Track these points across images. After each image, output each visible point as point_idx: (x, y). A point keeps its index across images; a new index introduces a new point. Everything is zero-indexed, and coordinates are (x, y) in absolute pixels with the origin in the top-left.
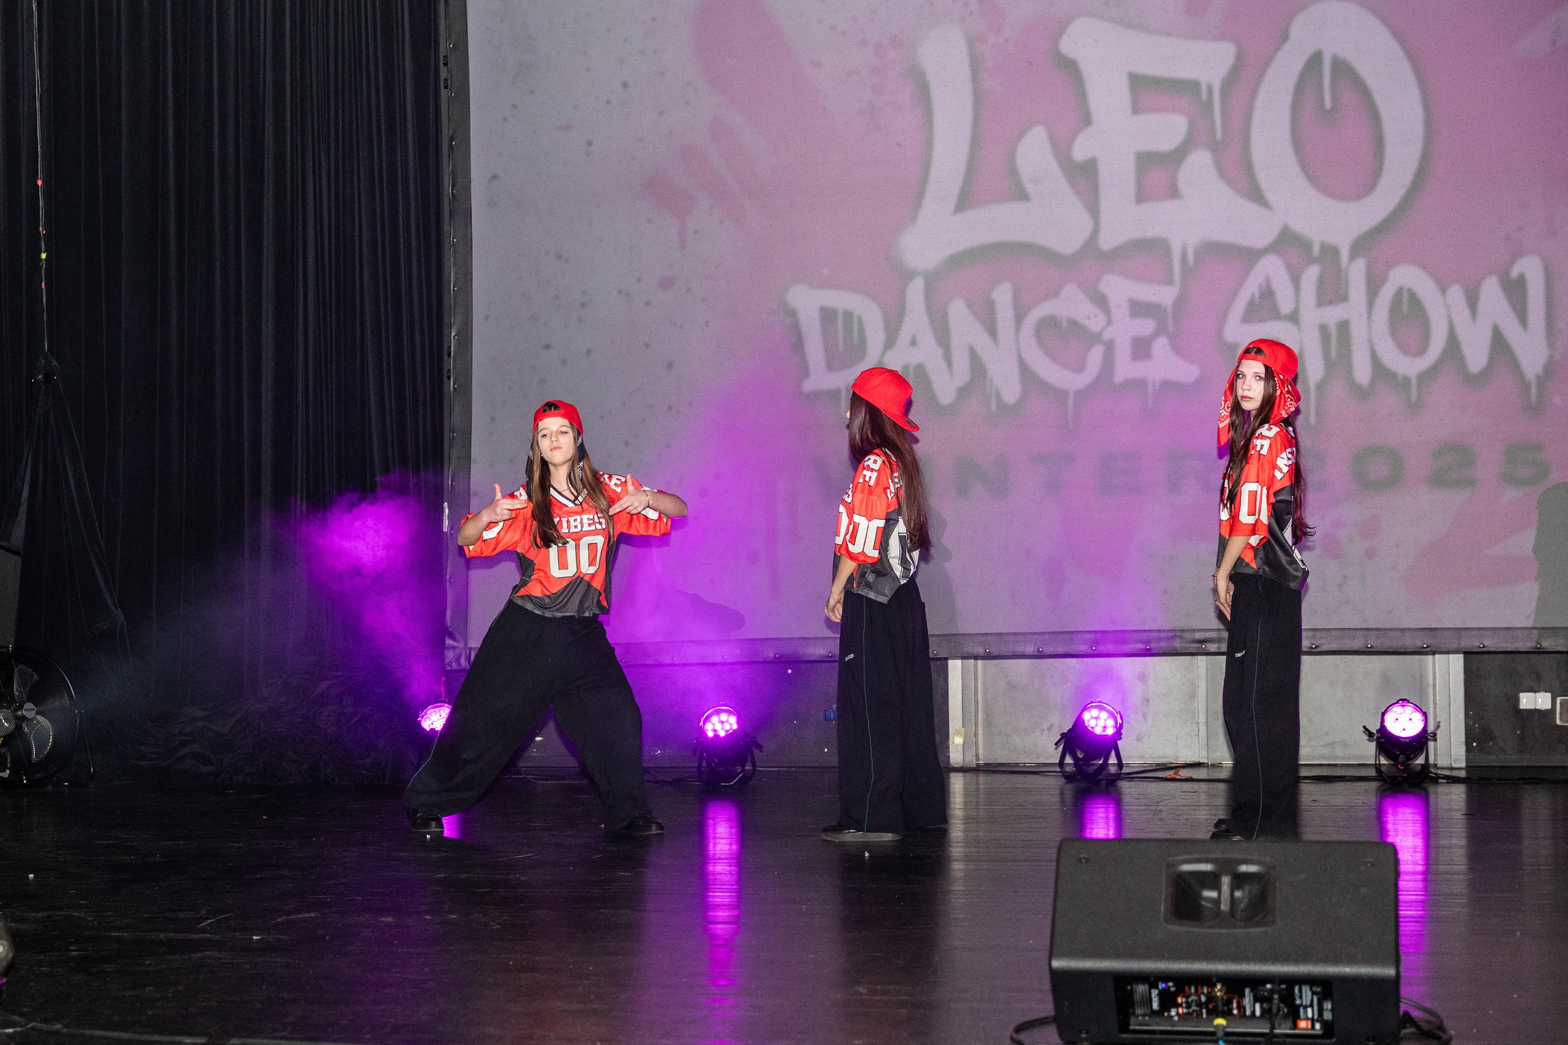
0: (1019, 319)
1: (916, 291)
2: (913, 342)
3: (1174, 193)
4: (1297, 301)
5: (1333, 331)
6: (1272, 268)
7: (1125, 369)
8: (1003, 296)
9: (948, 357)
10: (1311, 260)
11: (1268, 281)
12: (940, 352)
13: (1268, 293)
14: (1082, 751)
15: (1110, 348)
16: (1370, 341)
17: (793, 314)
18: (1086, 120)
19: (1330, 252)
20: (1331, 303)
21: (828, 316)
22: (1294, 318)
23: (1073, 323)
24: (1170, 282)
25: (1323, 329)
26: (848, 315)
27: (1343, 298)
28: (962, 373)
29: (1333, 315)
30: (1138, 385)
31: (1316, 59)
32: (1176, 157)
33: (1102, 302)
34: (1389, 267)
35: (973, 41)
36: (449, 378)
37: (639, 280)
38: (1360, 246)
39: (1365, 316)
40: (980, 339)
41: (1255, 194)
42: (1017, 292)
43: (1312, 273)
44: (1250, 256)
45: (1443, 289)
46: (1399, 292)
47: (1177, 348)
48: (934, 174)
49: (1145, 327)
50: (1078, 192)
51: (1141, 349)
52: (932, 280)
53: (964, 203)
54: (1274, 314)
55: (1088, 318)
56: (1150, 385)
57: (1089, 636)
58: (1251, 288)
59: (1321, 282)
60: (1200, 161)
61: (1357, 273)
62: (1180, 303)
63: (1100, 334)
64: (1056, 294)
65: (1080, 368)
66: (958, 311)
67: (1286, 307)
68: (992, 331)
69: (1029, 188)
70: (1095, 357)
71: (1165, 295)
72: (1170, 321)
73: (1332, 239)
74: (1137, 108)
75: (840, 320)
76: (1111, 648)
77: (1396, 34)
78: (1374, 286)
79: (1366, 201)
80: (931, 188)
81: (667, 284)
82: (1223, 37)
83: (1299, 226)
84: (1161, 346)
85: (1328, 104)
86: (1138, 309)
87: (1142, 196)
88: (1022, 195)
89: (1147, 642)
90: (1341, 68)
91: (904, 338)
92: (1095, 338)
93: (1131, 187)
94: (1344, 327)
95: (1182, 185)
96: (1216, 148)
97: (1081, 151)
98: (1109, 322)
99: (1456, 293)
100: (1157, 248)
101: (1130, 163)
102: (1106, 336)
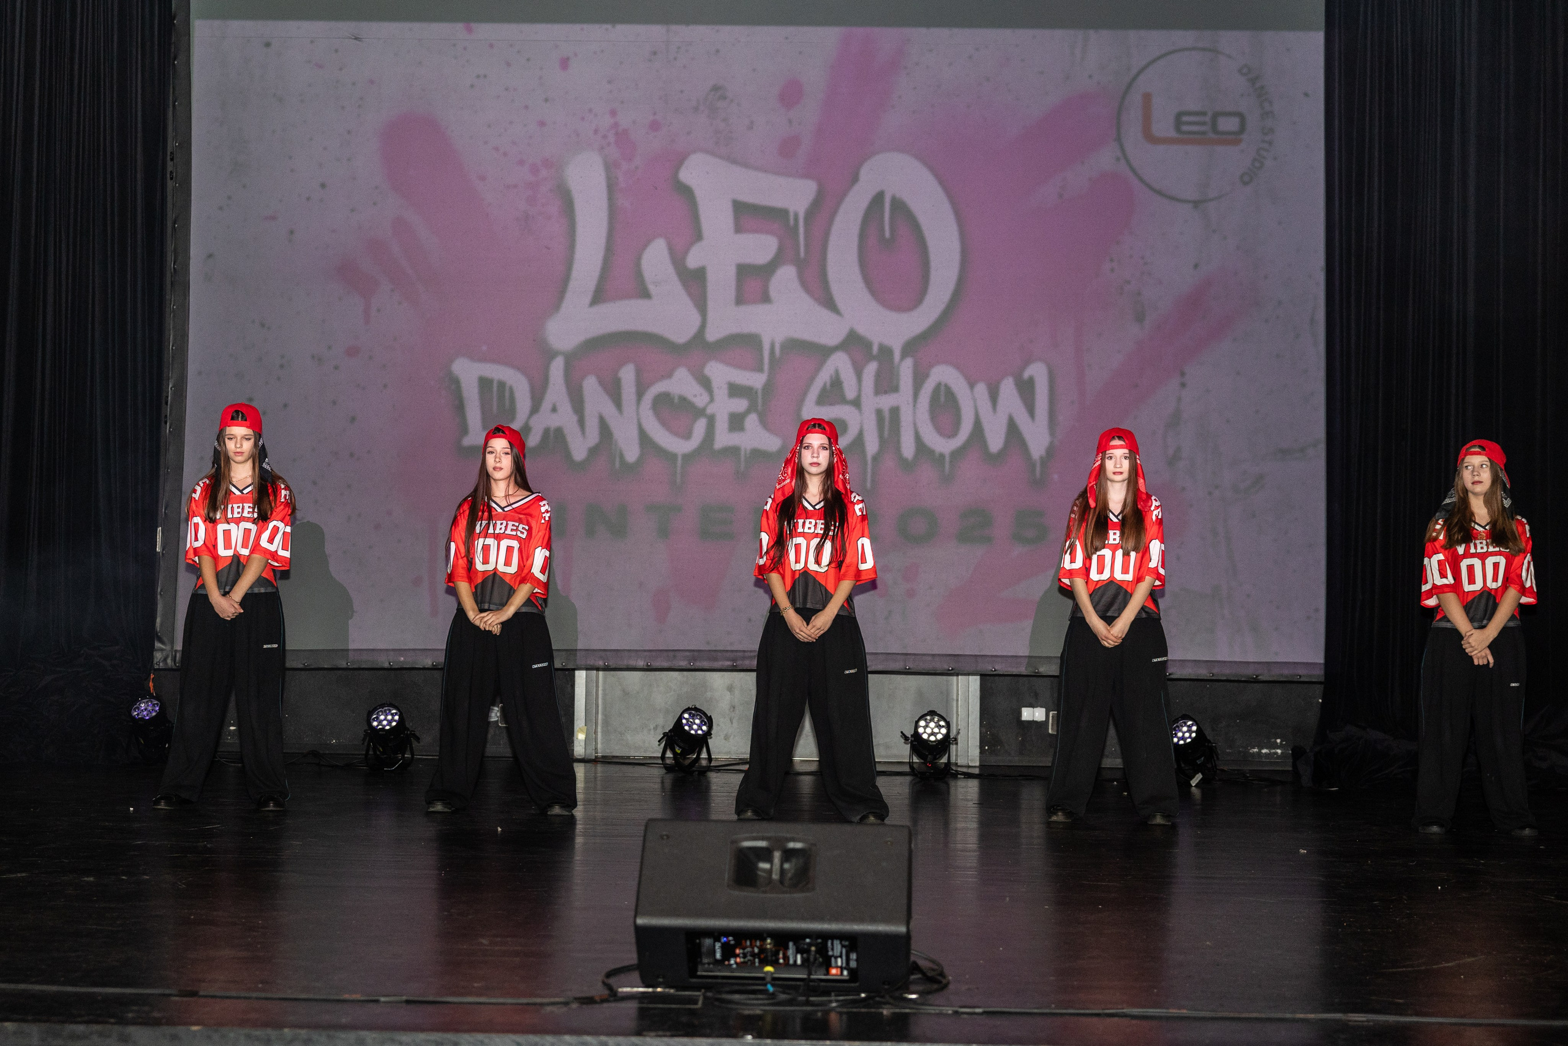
0: (640, 395)
1: (557, 368)
2: (554, 410)
3: (766, 298)
4: (860, 390)
5: (887, 415)
6: (840, 363)
7: (723, 438)
8: (628, 375)
9: (581, 422)
10: (870, 357)
11: (837, 372)
12: (575, 418)
13: (836, 383)
14: (680, 747)
15: (711, 421)
16: (915, 424)
17: (456, 382)
18: (698, 236)
19: (886, 352)
20: (886, 392)
21: (485, 383)
22: (856, 403)
23: (683, 399)
24: (760, 369)
25: (879, 413)
26: (502, 385)
27: (895, 389)
28: (593, 436)
29: (887, 402)
30: (732, 451)
31: (879, 198)
32: (766, 271)
33: (706, 383)
34: (931, 366)
35: (610, 167)
36: (166, 423)
37: (330, 348)
38: (911, 347)
39: (911, 405)
40: (608, 408)
41: (829, 303)
42: (639, 373)
43: (871, 368)
44: (823, 352)
45: (972, 385)
46: (939, 385)
47: (764, 423)
48: (575, 274)
49: (740, 405)
50: (690, 294)
51: (736, 422)
52: (572, 359)
53: (599, 297)
54: (843, 400)
55: (695, 396)
56: (743, 453)
57: (688, 654)
58: (824, 377)
59: (878, 376)
60: (787, 274)
61: (906, 370)
62: (768, 387)
63: (704, 409)
64: (669, 375)
65: (687, 436)
66: (591, 385)
67: (850, 394)
68: (618, 402)
69: (651, 288)
70: (700, 428)
71: (756, 380)
72: (760, 401)
73: (887, 342)
74: (739, 229)
75: (495, 389)
76: (706, 664)
77: (942, 182)
78: (919, 379)
79: (915, 313)
80: (573, 285)
81: (352, 352)
82: (806, 176)
83: (862, 330)
84: (752, 420)
85: (887, 234)
86: (735, 390)
87: (740, 300)
88: (645, 294)
89: (734, 660)
90: (900, 207)
91: (546, 405)
92: (700, 412)
93: (731, 293)
94: (895, 411)
95: (773, 293)
96: (801, 266)
97: (693, 260)
98: (712, 400)
99: (981, 389)
100: (751, 341)
101: (732, 272)
102: (709, 411)
